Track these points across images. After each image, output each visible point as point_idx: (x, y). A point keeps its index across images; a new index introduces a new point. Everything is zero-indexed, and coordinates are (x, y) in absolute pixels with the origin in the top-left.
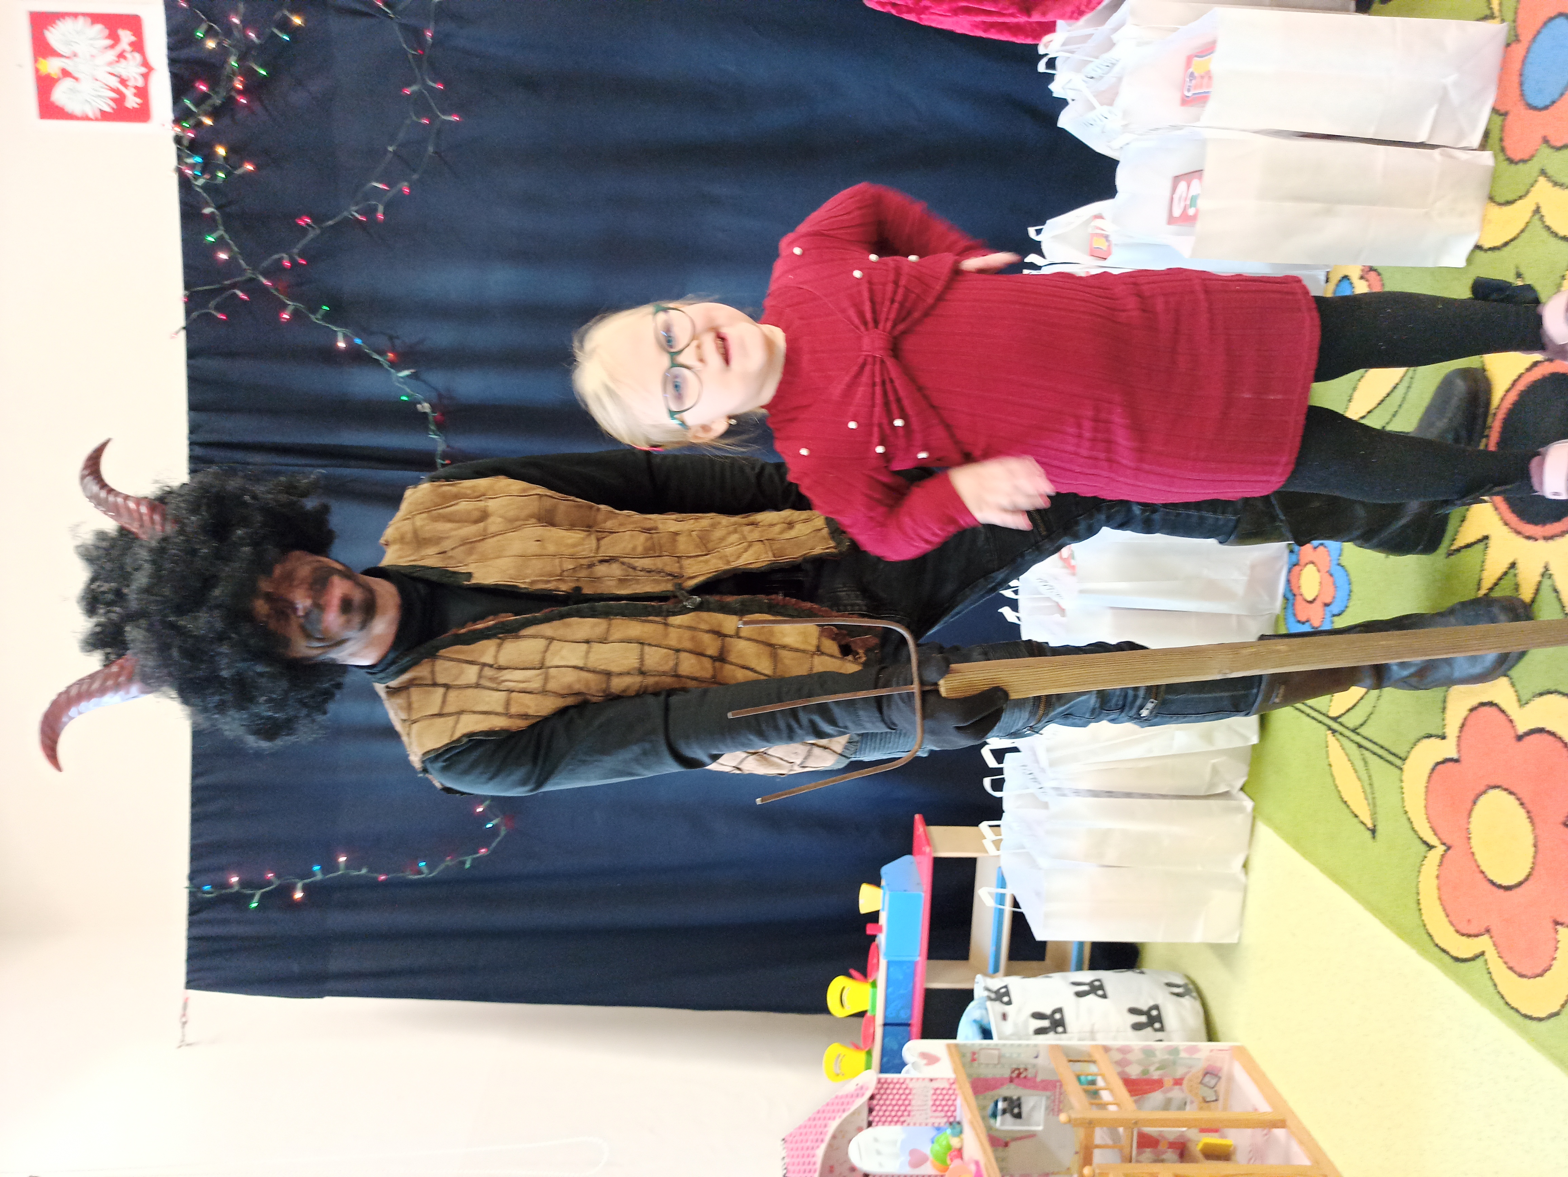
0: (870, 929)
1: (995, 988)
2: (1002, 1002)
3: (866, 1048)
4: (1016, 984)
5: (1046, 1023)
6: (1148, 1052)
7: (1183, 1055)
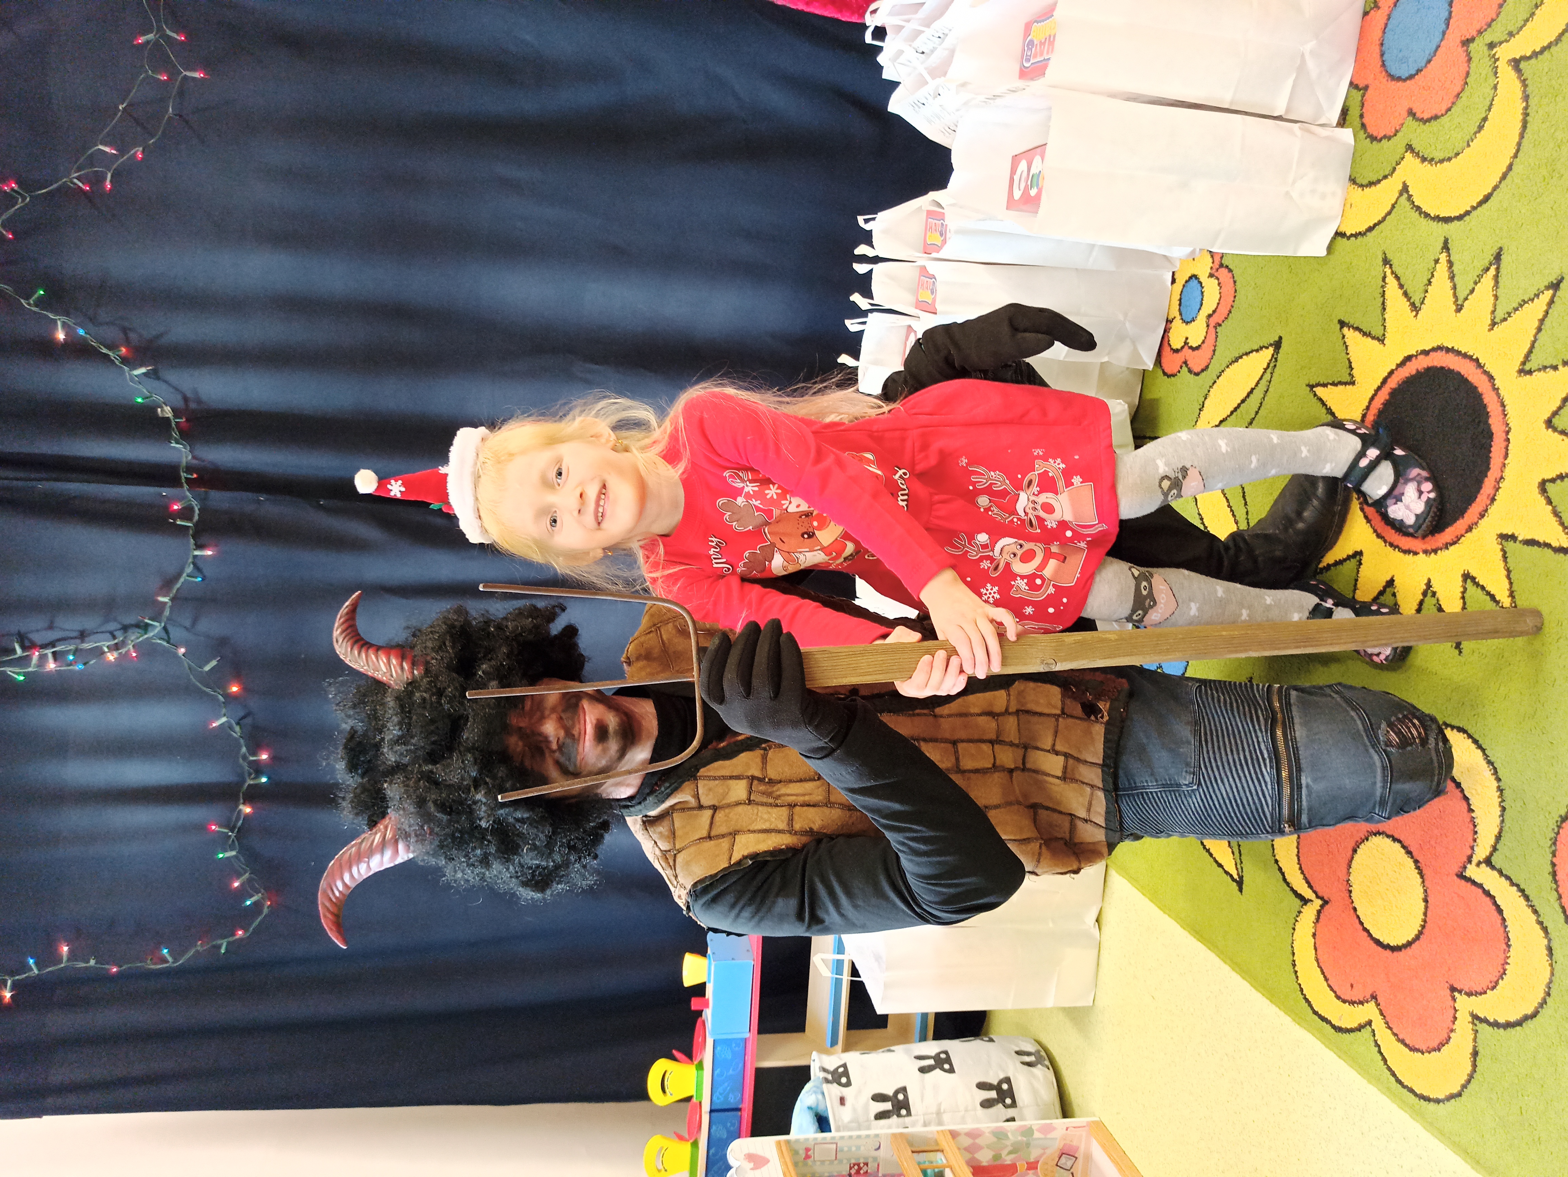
0: (695, 1003)
1: (832, 1069)
2: (840, 1084)
3: (691, 1139)
4: (854, 1060)
5: (888, 1106)
6: (1000, 1135)
7: (1037, 1135)
